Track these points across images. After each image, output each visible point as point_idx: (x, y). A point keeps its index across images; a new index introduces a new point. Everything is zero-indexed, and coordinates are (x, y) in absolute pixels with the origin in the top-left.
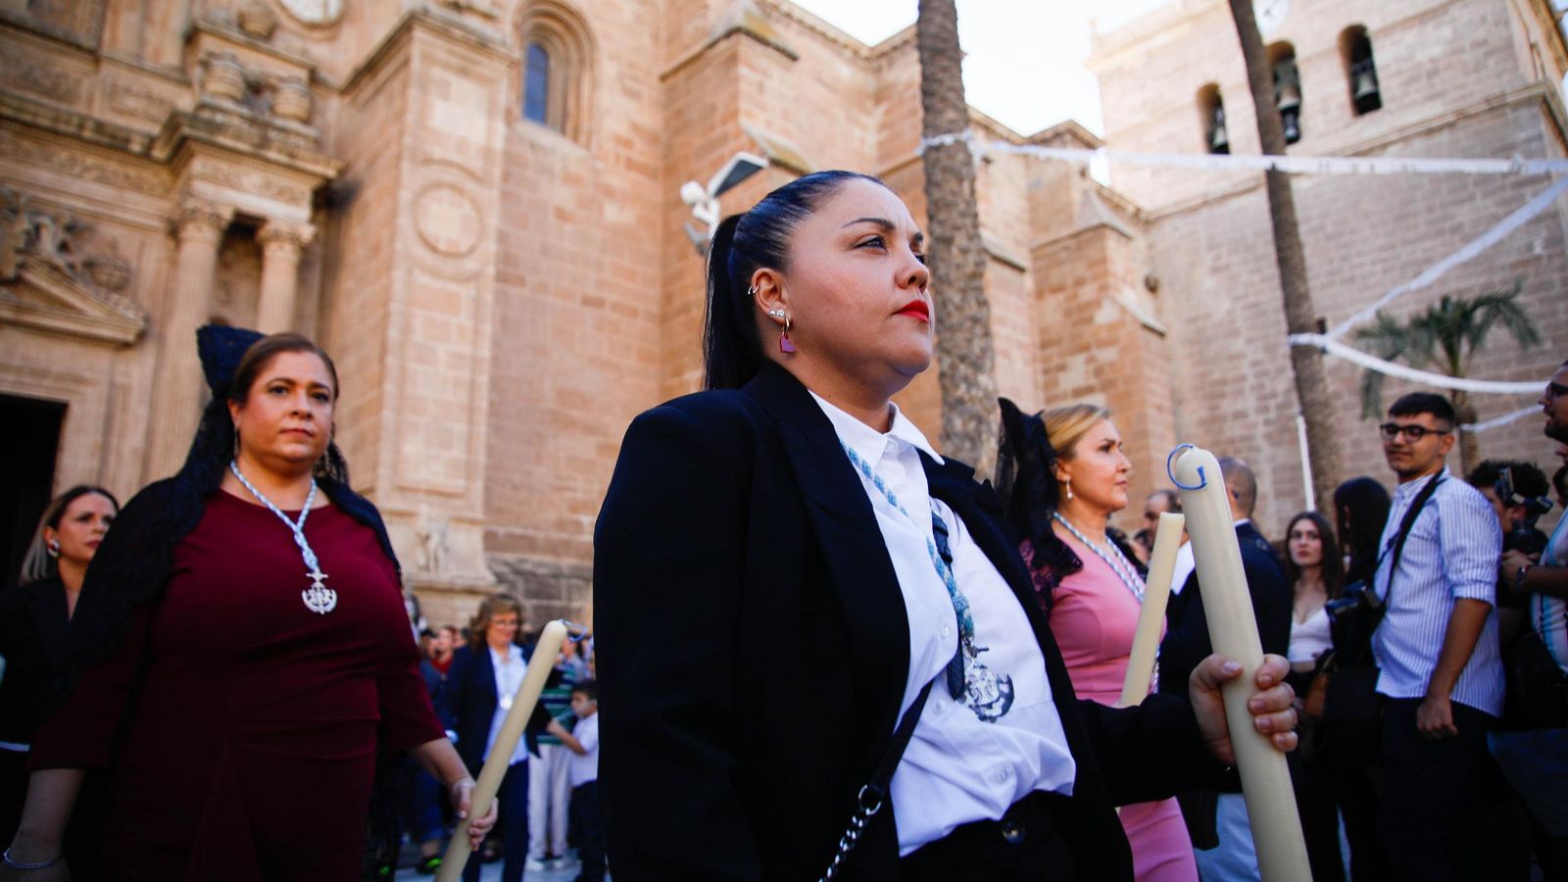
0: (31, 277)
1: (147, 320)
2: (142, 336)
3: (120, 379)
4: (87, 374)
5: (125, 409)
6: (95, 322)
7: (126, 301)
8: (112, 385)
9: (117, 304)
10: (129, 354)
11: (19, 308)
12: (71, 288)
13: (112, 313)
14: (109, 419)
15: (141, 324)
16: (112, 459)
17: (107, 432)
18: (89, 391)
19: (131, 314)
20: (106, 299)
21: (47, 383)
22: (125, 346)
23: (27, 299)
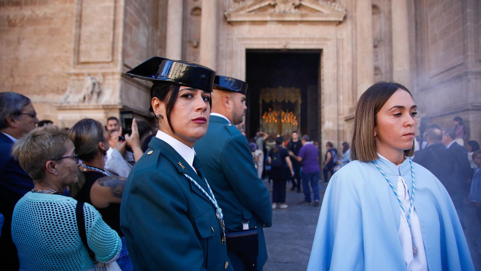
0: (303, 3)
1: (346, 11)
2: (345, 18)
3: (339, 37)
4: (328, 36)
5: (343, 48)
6: (328, 15)
7: (337, 5)
8: (337, 39)
9: (335, 6)
10: (341, 26)
11: (302, 16)
12: (318, 4)
13: (333, 10)
14: (338, 53)
15: (345, 13)
16: (341, 68)
17: (338, 58)
18: (329, 43)
19: (340, 10)
20: (331, 5)
21: (315, 42)
22: (340, 23)
23: (304, 12)
